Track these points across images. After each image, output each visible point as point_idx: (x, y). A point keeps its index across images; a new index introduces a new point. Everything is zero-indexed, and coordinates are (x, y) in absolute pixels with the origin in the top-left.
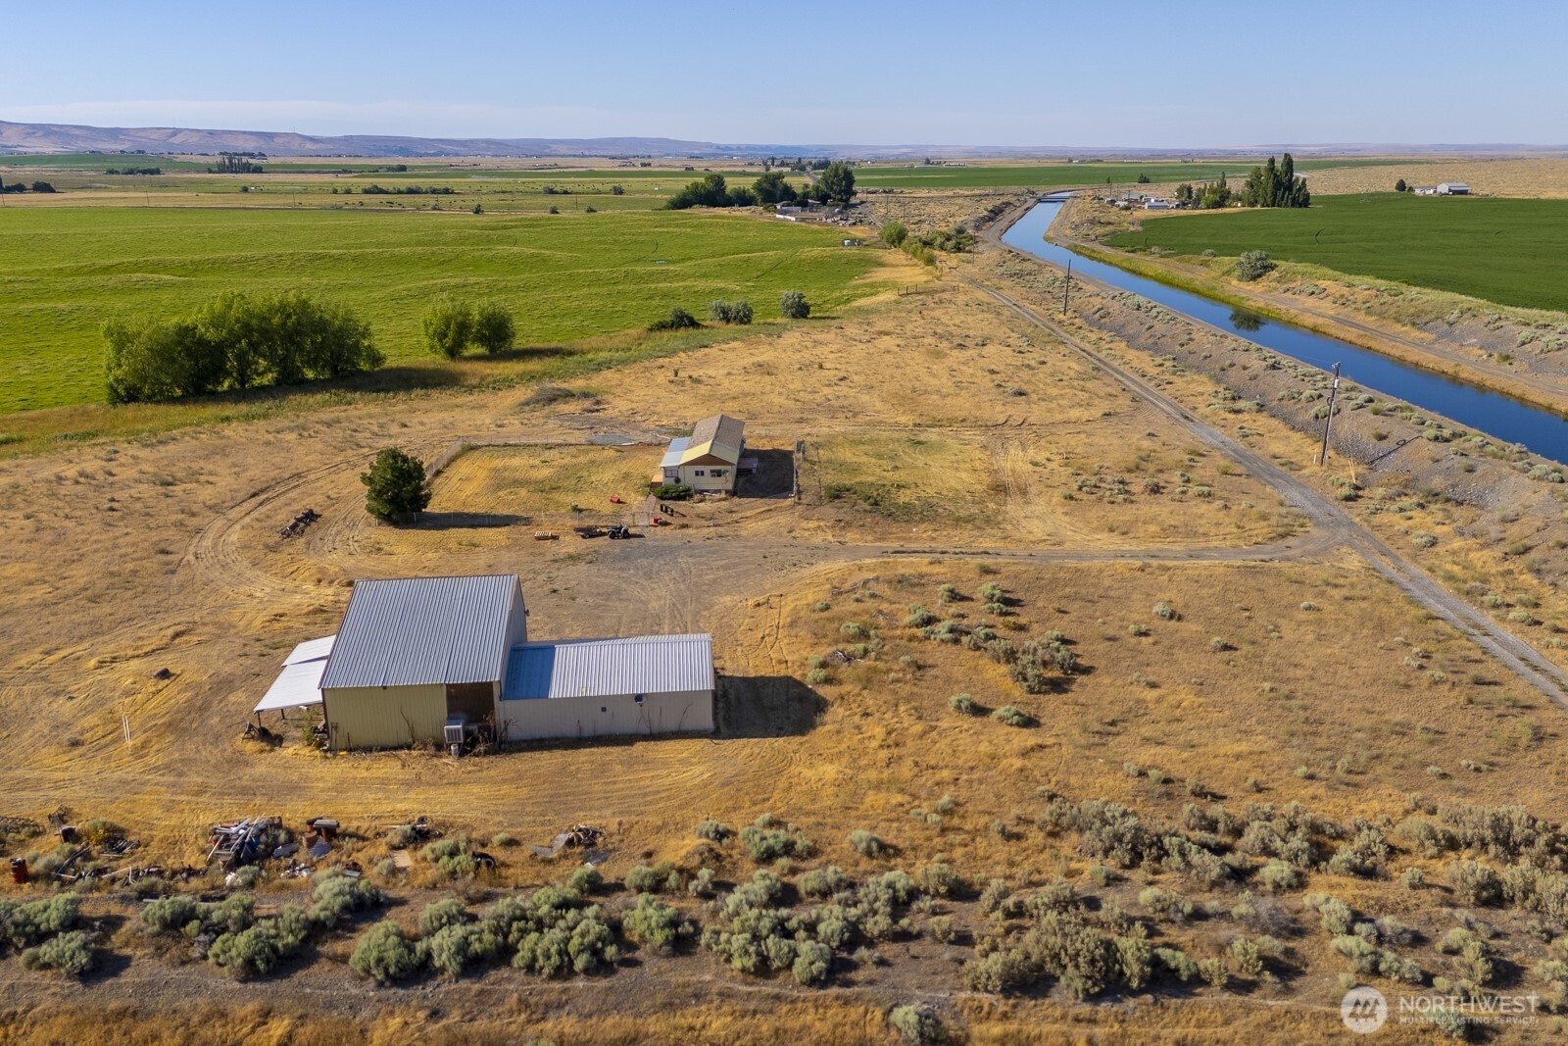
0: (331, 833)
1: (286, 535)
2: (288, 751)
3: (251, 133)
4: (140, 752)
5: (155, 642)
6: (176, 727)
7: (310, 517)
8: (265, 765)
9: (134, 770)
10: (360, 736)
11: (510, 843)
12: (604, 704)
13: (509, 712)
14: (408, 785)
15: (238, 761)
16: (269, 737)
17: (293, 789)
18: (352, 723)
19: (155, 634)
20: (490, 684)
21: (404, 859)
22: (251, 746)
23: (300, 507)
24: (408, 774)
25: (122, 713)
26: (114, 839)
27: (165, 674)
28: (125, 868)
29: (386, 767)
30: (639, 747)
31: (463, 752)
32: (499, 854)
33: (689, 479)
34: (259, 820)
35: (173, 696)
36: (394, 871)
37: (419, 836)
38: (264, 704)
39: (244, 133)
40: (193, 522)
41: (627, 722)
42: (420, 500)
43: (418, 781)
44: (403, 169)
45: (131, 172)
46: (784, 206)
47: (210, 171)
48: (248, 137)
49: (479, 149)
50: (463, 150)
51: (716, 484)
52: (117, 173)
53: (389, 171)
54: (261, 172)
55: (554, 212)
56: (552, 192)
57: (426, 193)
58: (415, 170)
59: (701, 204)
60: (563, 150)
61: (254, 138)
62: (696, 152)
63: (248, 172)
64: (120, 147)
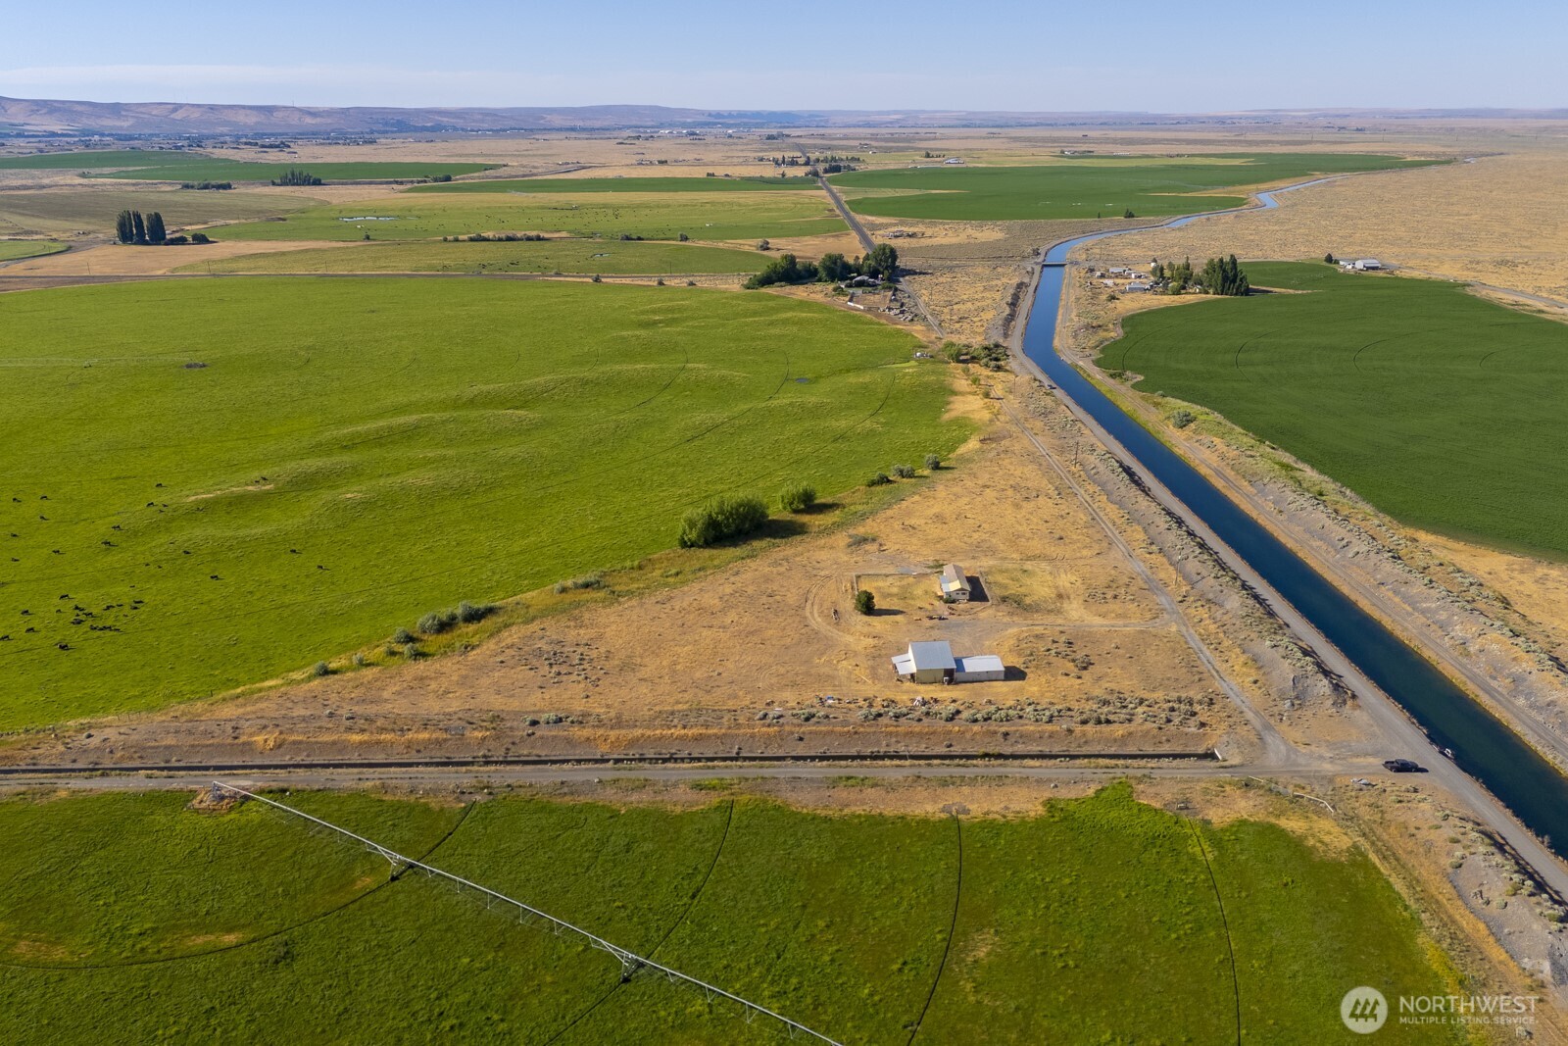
0: (936, 700)
1: (836, 619)
7: (836, 611)
10: (924, 680)
12: (979, 673)
13: (957, 675)
14: (941, 691)
16: (900, 681)
18: (924, 677)
20: (953, 669)
21: (954, 705)
24: (944, 688)
26: (891, 701)
27: (856, 665)
29: (932, 687)
31: (949, 684)
33: (955, 596)
37: (954, 701)
40: (799, 613)
42: (873, 605)
43: (947, 690)
44: (448, 179)
45: (206, 187)
46: (846, 286)
47: (274, 184)
48: (248, 112)
49: (474, 121)
50: (460, 123)
51: (963, 597)
52: (192, 187)
53: (436, 180)
54: (317, 183)
55: (661, 283)
56: (628, 238)
57: (519, 240)
58: (459, 180)
59: (780, 280)
60: (558, 121)
61: (255, 112)
62: (689, 120)
63: (309, 184)
64: (125, 124)
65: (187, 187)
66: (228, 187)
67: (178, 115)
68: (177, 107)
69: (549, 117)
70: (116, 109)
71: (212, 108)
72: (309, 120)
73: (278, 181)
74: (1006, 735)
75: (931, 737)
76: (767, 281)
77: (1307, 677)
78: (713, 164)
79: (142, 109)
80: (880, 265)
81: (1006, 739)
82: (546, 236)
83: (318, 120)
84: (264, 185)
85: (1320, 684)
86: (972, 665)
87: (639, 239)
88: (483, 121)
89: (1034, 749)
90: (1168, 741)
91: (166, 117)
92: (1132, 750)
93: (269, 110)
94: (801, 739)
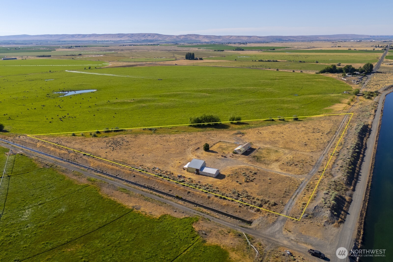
0: (184, 177)
1: (195, 150)
2: (185, 171)
3: (247, 36)
4: (176, 168)
5: (180, 159)
6: (179, 167)
7: (199, 148)
8: (183, 171)
9: (175, 169)
10: (190, 171)
11: (195, 181)
12: (207, 173)
13: (200, 172)
14: (191, 175)
15: (182, 171)
16: (184, 169)
17: (184, 174)
18: (189, 170)
19: (181, 158)
20: (198, 169)
21: (188, 180)
22: (183, 170)
23: (198, 147)
24: (191, 174)
25: (176, 165)
26: (172, 174)
27: (180, 162)
28: (172, 176)
29: (190, 174)
30: (208, 177)
31: (196, 174)
32: (193, 181)
33: (237, 152)
34: (181, 175)
35: (180, 164)
36: (187, 180)
37: (189, 179)
38: (184, 167)
39: (245, 36)
40: (189, 147)
41: (208, 175)
42: (208, 149)
43: (192, 175)
44: (274, 49)
45: (219, 51)
46: (348, 74)
47: (233, 50)
48: (246, 37)
49: (299, 39)
50: (295, 39)
51: (240, 153)
52: (216, 51)
53: (271, 50)
54: (243, 50)
55: (294, 71)
56: (301, 62)
57: (272, 61)
58: (276, 50)
59: (328, 72)
60: (322, 38)
61: (247, 37)
62: (363, 38)
63: (241, 50)
64: (220, 40)
65: (215, 51)
66: (223, 51)
67: (231, 38)
68: (231, 36)
69: (320, 37)
70: (219, 37)
71: (238, 36)
72: (259, 39)
73: (234, 50)
74: (189, 192)
75: (168, 186)
76: (323, 72)
77: (323, 208)
78: (356, 47)
79: (224, 37)
80: (366, 69)
81: (188, 194)
82: (279, 61)
83: (261, 39)
84: (231, 50)
85: (326, 212)
86: (206, 170)
87: (304, 62)
88: (301, 39)
89: (193, 200)
90: (240, 212)
91: (229, 39)
92: (224, 211)
93: (250, 37)
94: (134, 176)
